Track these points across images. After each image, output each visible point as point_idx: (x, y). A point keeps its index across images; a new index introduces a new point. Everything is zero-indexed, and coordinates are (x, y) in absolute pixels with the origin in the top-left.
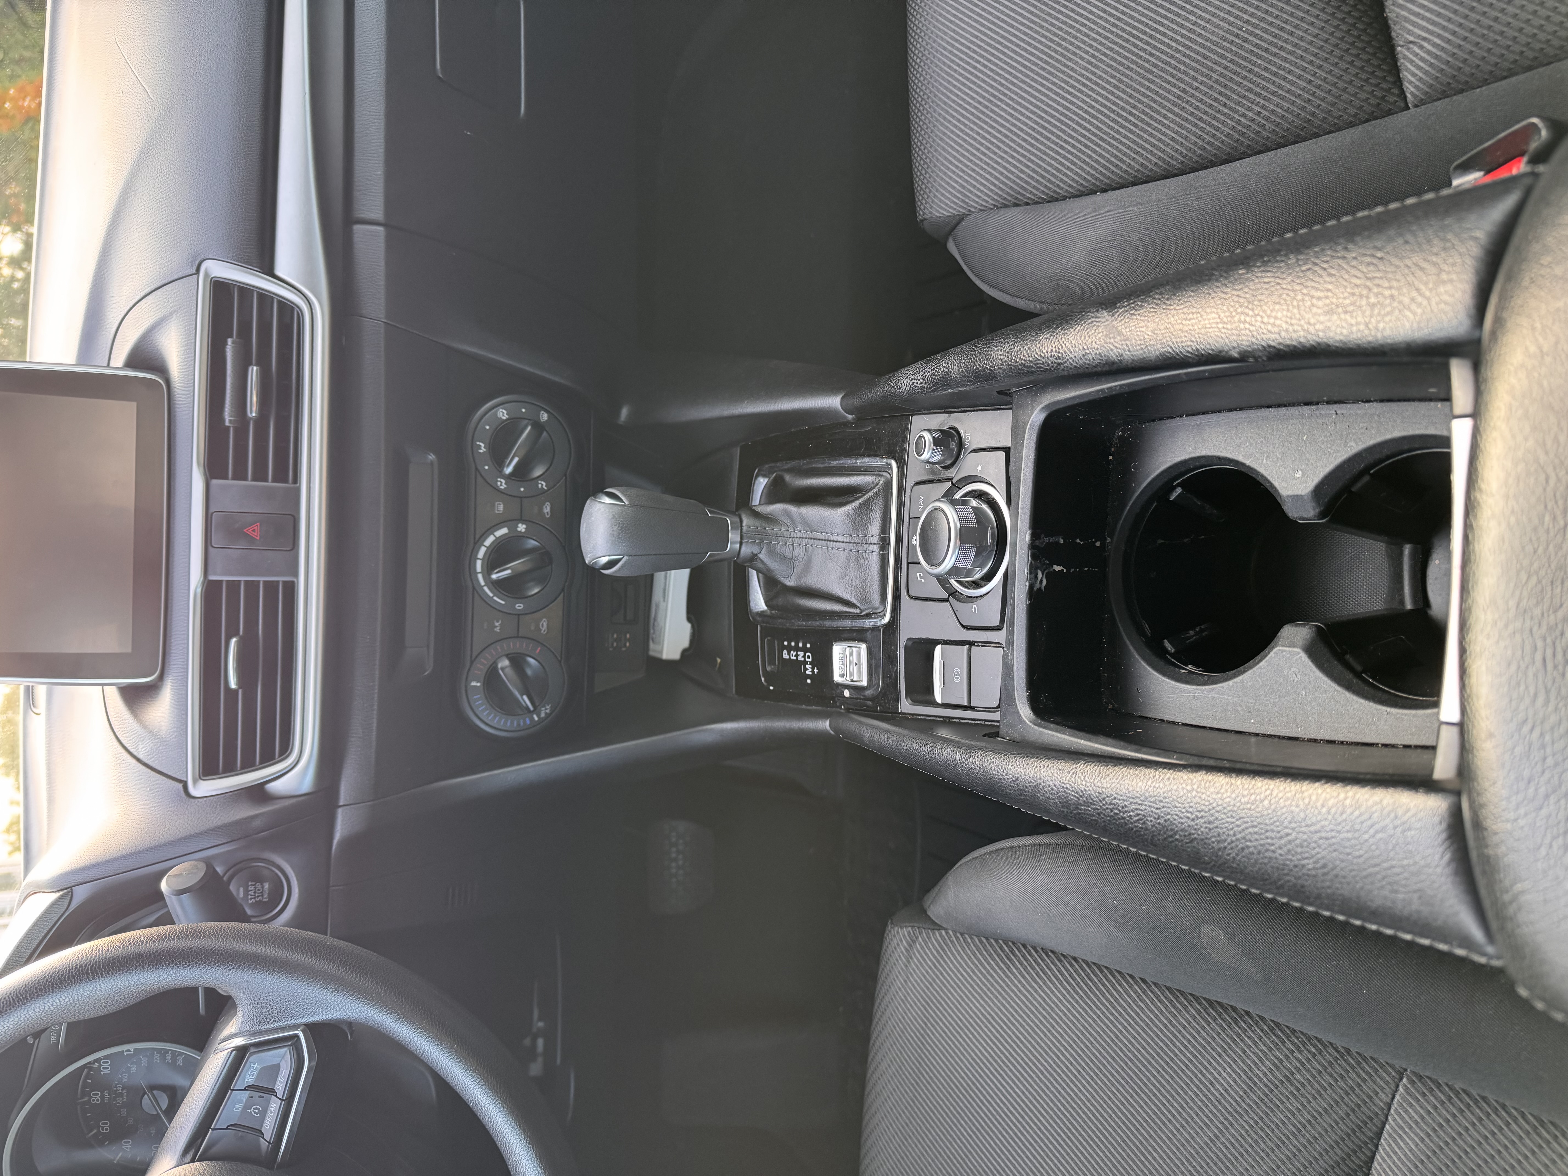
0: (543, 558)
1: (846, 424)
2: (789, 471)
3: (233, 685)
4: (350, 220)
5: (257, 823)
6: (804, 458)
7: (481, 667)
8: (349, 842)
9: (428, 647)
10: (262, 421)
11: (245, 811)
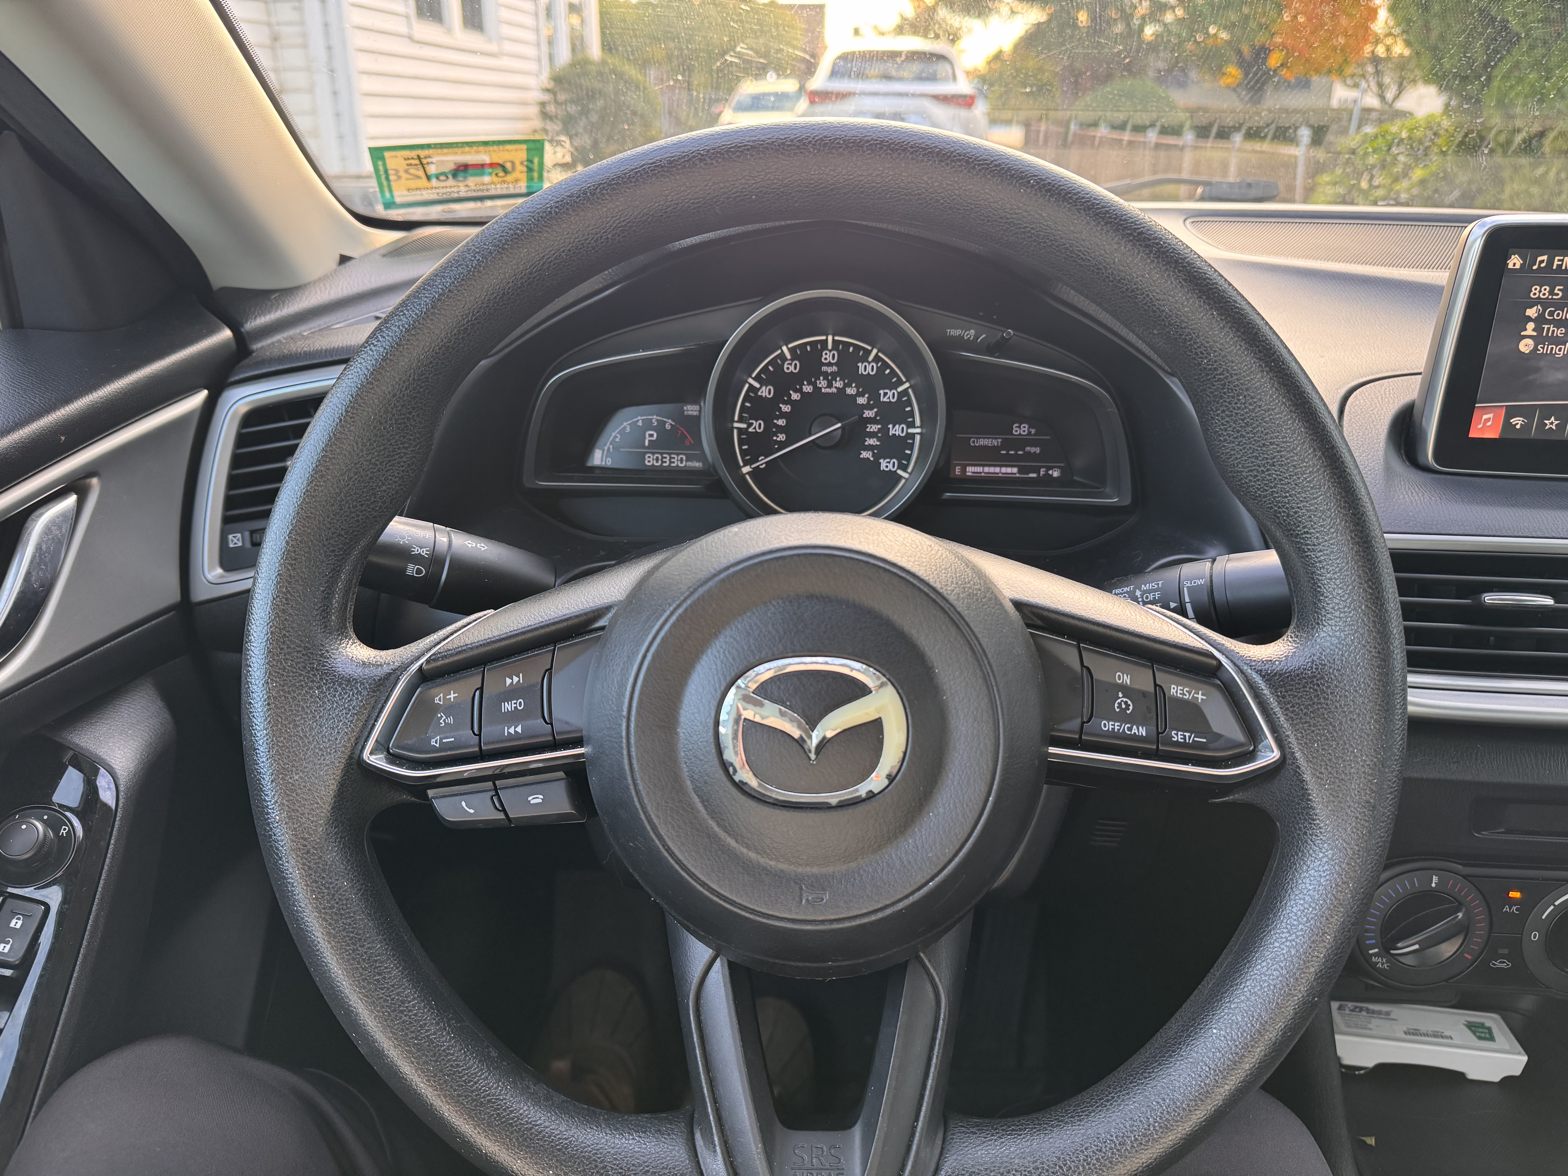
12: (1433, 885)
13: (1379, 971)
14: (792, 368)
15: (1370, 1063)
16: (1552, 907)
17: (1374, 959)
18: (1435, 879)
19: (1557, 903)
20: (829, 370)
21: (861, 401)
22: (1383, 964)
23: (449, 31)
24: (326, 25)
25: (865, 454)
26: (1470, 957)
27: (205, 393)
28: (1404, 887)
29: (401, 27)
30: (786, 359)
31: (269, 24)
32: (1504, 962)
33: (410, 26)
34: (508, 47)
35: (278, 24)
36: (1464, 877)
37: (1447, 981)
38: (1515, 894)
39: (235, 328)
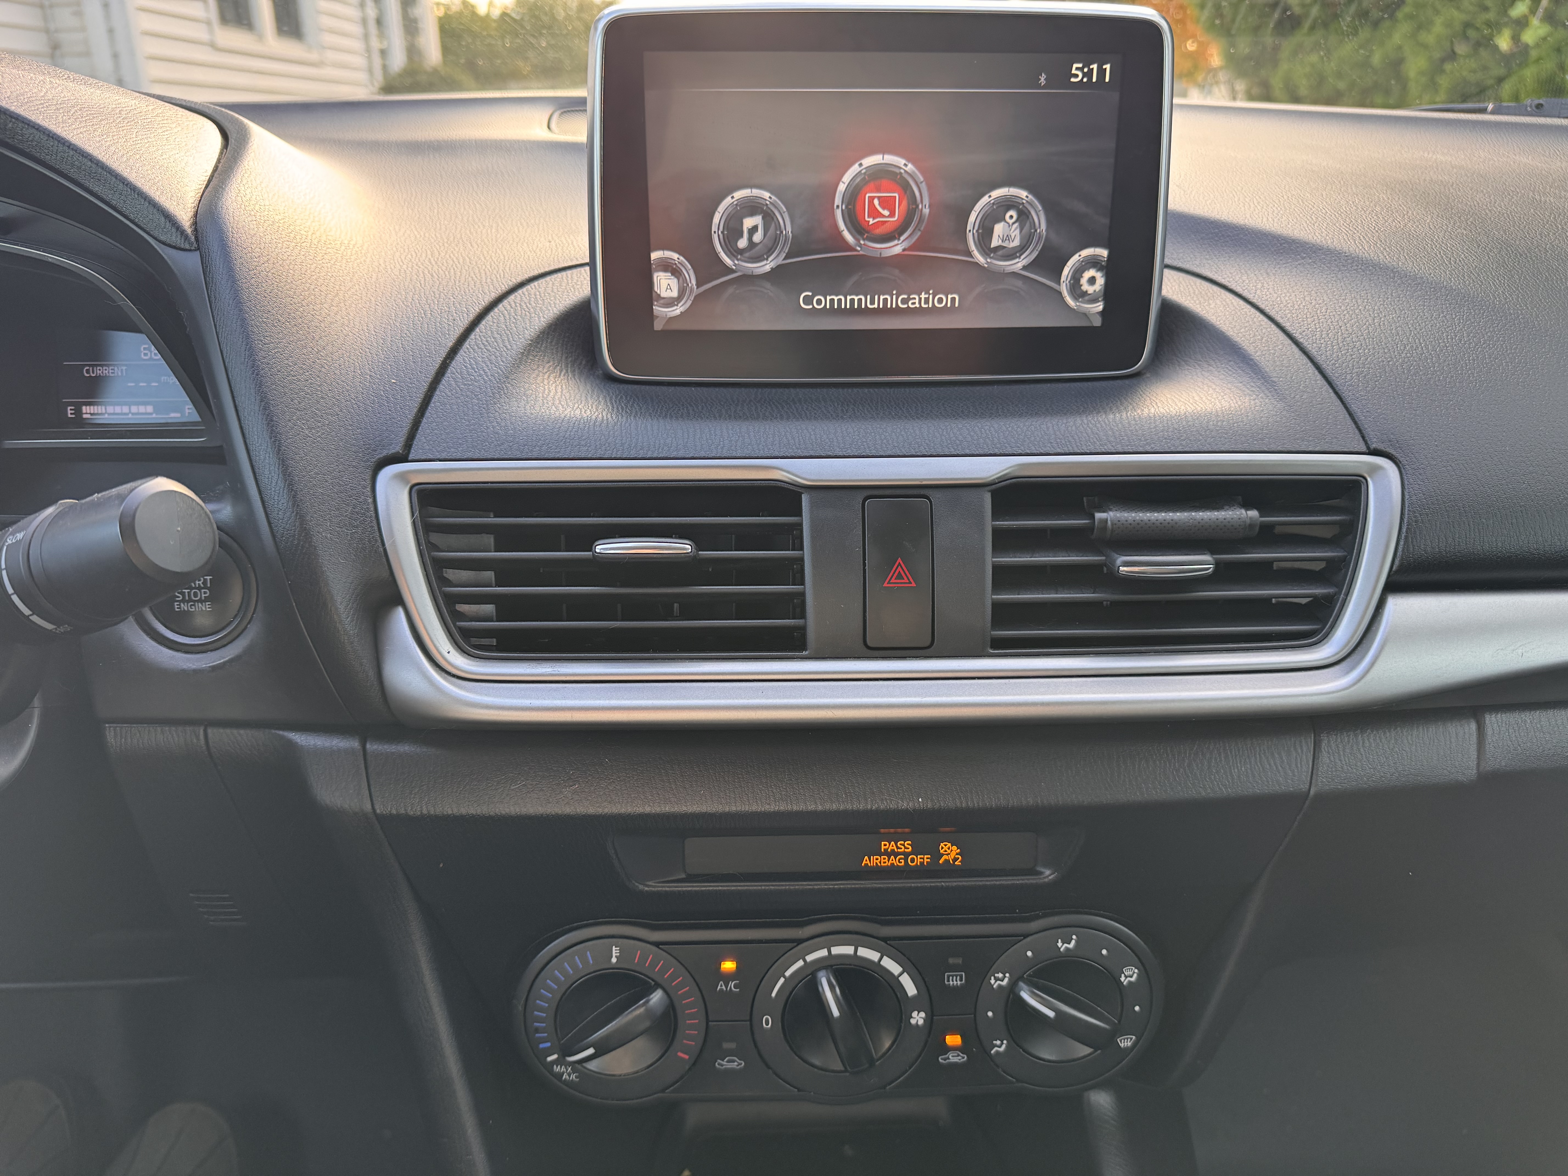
7: (644, 959)
8: (293, 762)
12: (614, 960)
13: (566, 1083)
16: (782, 980)
17: (557, 1069)
18: (615, 951)
19: (788, 973)
22: (569, 1075)
23: (261, 37)
24: (111, 31)
26: (686, 1057)
28: (574, 966)
29: (200, 33)
31: (47, 31)
32: (734, 1061)
33: (211, 31)
34: (331, 55)
35: (56, 31)
36: (657, 944)
37: (663, 1091)
38: (729, 965)
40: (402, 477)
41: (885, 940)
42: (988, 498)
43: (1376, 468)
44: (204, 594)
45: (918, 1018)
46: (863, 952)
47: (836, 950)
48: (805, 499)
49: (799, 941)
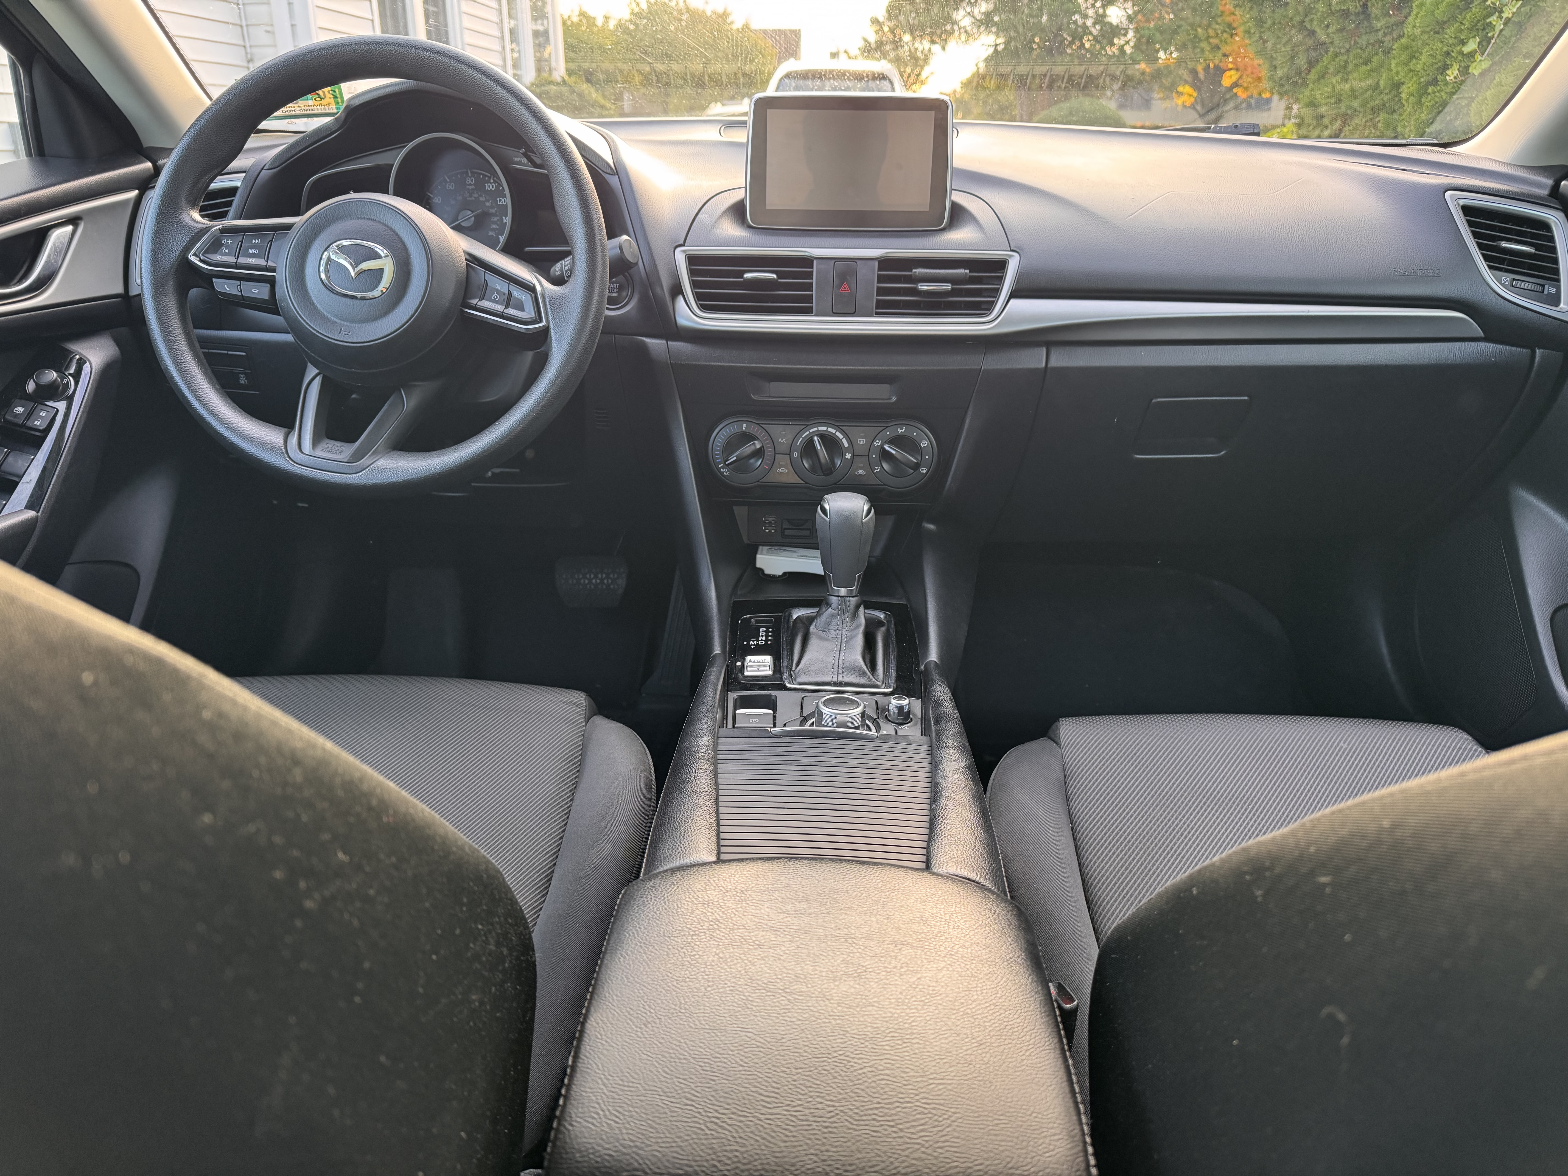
0: (829, 470)
1: (918, 665)
2: (888, 630)
3: (746, 276)
4: (1049, 345)
5: (658, 290)
6: (896, 641)
7: (754, 430)
8: (644, 347)
9: (770, 397)
10: (915, 292)
11: (666, 282)
12: (744, 429)
13: (724, 476)
14: (450, 187)
15: (779, 572)
16: (801, 438)
17: (722, 470)
18: (744, 425)
19: (803, 436)
20: (470, 187)
21: (488, 204)
22: (726, 473)
25: (490, 233)
26: (767, 468)
27: (136, 192)
28: (729, 432)
30: (447, 182)
32: (783, 471)
36: (758, 425)
37: (759, 481)
39: (154, 163)
40: (684, 251)
41: (837, 426)
42: (877, 263)
43: (1011, 256)
44: (616, 290)
45: (848, 456)
46: (830, 429)
47: (820, 428)
48: (815, 262)
49: (808, 425)
